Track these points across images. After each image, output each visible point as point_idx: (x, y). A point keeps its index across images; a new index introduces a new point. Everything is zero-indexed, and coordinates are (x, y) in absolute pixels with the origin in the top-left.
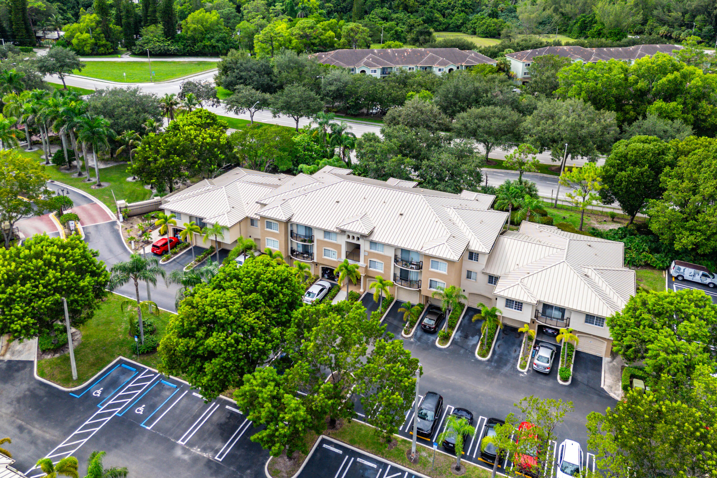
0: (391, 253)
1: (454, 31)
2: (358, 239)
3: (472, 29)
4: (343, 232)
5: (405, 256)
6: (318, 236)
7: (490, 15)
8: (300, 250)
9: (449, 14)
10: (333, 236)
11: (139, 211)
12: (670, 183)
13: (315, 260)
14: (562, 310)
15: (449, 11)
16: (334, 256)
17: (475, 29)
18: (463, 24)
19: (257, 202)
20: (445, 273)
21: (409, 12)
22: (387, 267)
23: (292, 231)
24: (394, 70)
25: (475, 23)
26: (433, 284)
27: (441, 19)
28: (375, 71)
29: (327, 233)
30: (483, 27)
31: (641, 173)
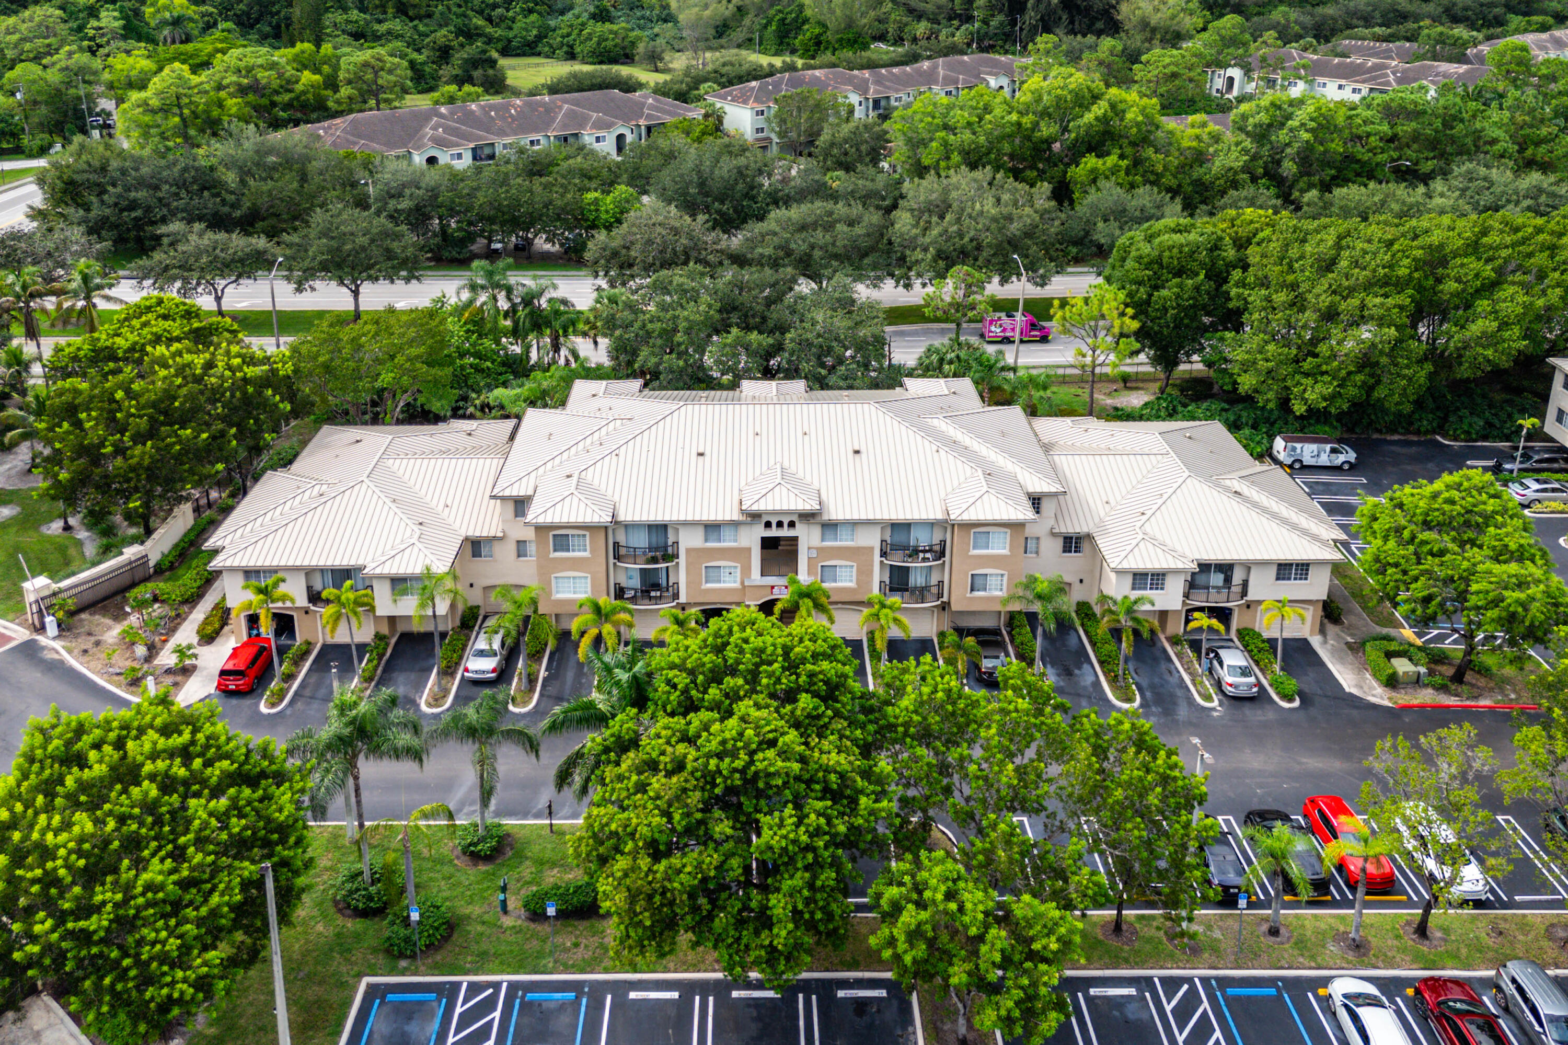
0: (872, 540)
1: (524, 55)
2: (792, 524)
3: (565, 49)
4: (755, 516)
5: (900, 538)
6: (689, 541)
7: (593, 17)
8: (636, 582)
9: (502, 19)
10: (726, 533)
11: (89, 597)
12: (1256, 297)
13: (683, 599)
14: (1226, 569)
15: (499, 11)
16: (731, 578)
17: (571, 47)
18: (540, 37)
19: (493, 497)
20: (1006, 552)
21: (412, 20)
22: (864, 573)
23: (616, 545)
24: (498, 150)
25: (569, 35)
26: (978, 582)
27: (489, 30)
28: (459, 156)
29: (712, 528)
30: (589, 43)
31: (1197, 288)
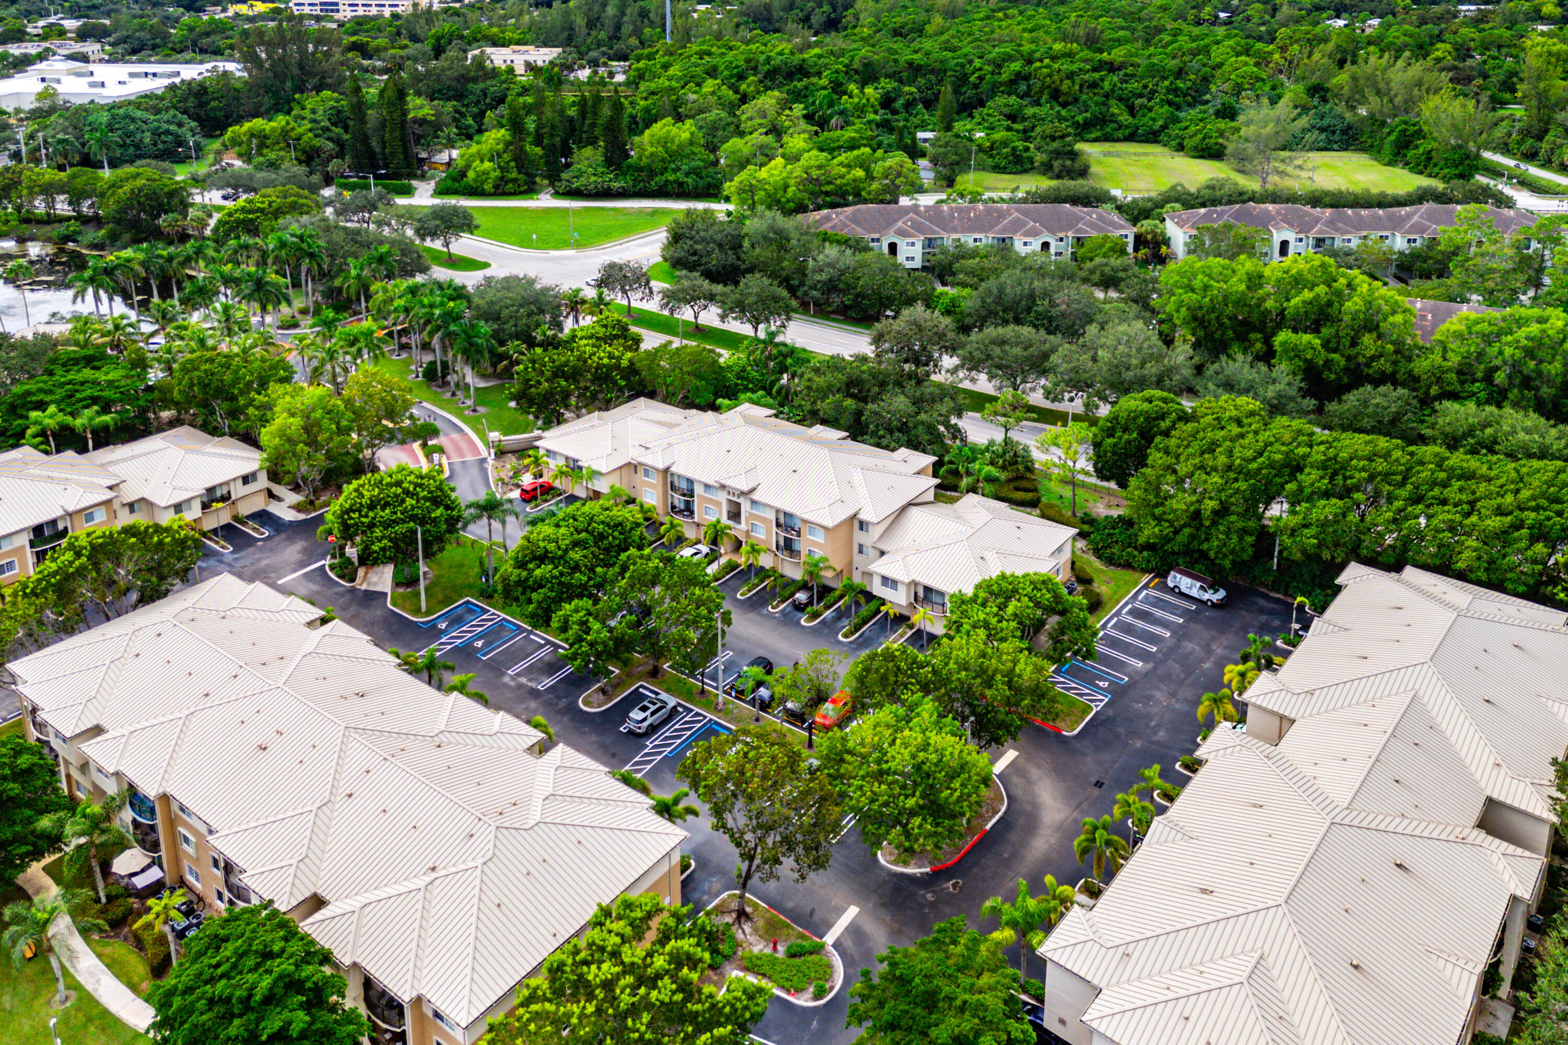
0: (772, 516)
1: (1147, 141)
2: (738, 496)
3: (1178, 140)
4: (723, 487)
5: (787, 521)
6: (699, 490)
7: (1217, 114)
8: (682, 506)
9: (1142, 106)
10: (713, 492)
11: (513, 448)
12: (1155, 458)
13: (697, 521)
14: (942, 594)
15: (1143, 101)
16: (715, 516)
17: (1183, 139)
18: (1164, 127)
19: (638, 446)
20: (823, 542)
21: (1059, 104)
22: (769, 533)
23: (671, 483)
24: (946, 243)
25: (1186, 128)
26: (812, 554)
27: (1124, 117)
28: (913, 244)
29: (707, 486)
30: (1198, 138)
31: (1129, 442)
